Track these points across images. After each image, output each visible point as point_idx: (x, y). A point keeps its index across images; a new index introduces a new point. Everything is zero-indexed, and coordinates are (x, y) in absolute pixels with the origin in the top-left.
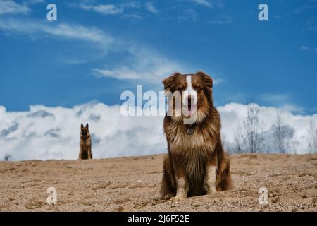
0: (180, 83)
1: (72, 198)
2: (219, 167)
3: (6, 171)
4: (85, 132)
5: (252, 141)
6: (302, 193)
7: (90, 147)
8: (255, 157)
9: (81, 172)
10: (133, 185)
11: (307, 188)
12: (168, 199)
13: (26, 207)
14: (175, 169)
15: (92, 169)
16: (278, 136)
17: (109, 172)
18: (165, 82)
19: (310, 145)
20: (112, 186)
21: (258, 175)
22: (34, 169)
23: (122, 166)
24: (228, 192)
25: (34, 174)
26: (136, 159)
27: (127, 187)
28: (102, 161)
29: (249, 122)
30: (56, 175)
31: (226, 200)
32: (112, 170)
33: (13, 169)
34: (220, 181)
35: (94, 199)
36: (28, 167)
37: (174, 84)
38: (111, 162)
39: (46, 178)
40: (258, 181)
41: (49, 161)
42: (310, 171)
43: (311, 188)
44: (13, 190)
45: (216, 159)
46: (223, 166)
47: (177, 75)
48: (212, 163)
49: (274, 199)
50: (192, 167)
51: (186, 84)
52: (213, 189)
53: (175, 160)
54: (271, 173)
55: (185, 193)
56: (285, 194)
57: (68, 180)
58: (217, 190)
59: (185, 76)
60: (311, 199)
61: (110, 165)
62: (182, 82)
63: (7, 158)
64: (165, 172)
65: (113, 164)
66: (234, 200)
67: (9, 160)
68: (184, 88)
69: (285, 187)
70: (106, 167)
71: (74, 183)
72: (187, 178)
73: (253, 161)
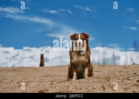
0: (76, 37)
1: (35, 80)
2: (89, 68)
3: (12, 70)
4: (42, 57)
5: (104, 60)
6: (118, 78)
7: (44, 62)
8: (104, 66)
9: (39, 71)
10: (58, 76)
11: (120, 76)
12: (70, 80)
13: (17, 83)
14: (72, 69)
15: (44, 70)
16: (113, 59)
17: (50, 71)
18: (71, 37)
19: (125, 62)
20: (50, 76)
21: (104, 72)
22: (22, 70)
23: (55, 69)
24: (92, 78)
25: (22, 72)
26: (61, 67)
27: (56, 76)
28: (48, 67)
29: (103, 54)
30: (30, 72)
31: (90, 80)
32: (52, 70)
33: (14, 70)
34: (89, 73)
35: (43, 80)
36: (20, 69)
37: (74, 38)
38: (51, 67)
39: (26, 73)
40: (103, 74)
41: (28, 67)
42: (122, 70)
43: (121, 76)
44: (13, 77)
45: (88, 66)
46: (90, 68)
47: (76, 34)
48: (87, 67)
49: (108, 80)
50: (79, 68)
51: (78, 38)
52: (86, 76)
53: (73, 66)
54: (109, 71)
55: (76, 78)
56: (112, 78)
57: (34, 74)
58: (88, 77)
59: (78, 35)
60: (121, 80)
61: (51, 69)
62: (77, 37)
63: (13, 66)
64: (69, 70)
65: (52, 68)
66: (93, 80)
67: (14, 67)
68: (78, 39)
69: (112, 75)
70: (49, 69)
71: (36, 75)
72: (77, 72)
73: (104, 67)
